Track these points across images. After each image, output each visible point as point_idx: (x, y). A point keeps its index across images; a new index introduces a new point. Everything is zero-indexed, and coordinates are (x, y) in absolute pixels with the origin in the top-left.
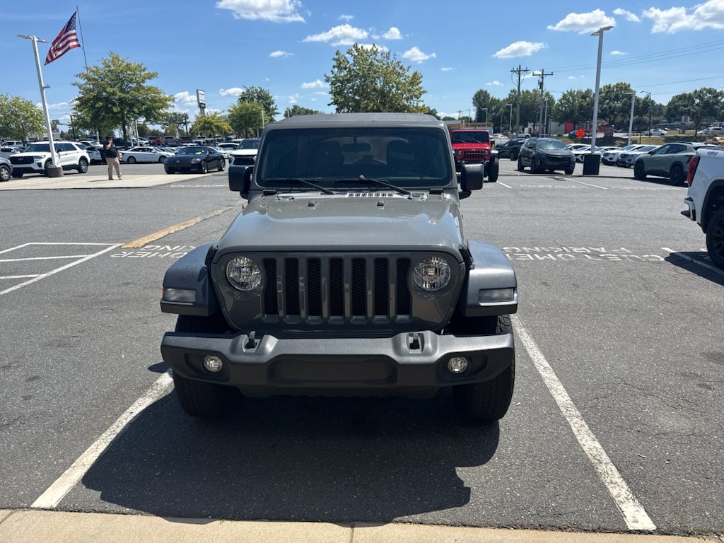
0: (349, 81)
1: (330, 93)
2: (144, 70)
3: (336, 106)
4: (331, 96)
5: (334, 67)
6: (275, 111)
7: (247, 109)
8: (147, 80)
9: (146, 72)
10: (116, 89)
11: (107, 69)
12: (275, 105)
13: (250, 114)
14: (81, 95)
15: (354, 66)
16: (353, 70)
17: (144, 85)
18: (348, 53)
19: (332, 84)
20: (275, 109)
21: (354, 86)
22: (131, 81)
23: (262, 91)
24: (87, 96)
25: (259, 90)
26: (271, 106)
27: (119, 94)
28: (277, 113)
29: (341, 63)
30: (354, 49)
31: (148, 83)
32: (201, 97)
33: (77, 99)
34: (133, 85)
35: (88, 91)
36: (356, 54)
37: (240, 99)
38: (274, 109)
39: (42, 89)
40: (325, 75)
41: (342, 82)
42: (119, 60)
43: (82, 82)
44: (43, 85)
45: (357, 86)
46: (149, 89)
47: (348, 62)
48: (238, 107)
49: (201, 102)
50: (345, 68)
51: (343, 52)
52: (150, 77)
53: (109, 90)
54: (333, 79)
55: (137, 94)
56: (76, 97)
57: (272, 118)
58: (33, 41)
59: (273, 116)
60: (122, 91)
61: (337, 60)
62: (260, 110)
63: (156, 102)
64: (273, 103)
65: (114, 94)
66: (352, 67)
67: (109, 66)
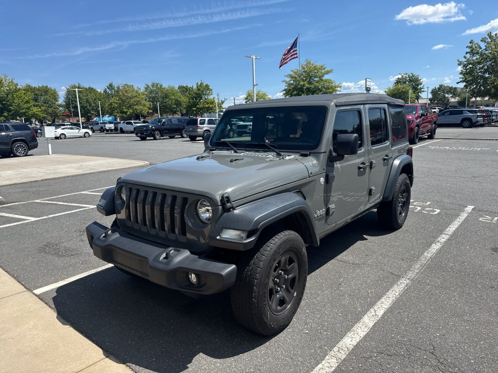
0: (479, 63)
1: (460, 74)
2: (324, 69)
3: (464, 84)
4: (461, 76)
5: (467, 53)
6: (422, 90)
7: (399, 89)
8: (326, 75)
9: (325, 70)
10: (306, 82)
11: (303, 70)
12: (422, 85)
13: (401, 93)
14: (286, 88)
15: (486, 50)
16: (485, 54)
17: (323, 78)
18: (481, 41)
19: (464, 66)
20: (423, 88)
21: (483, 66)
22: (316, 77)
23: (413, 76)
24: (289, 88)
25: (411, 75)
26: (419, 86)
27: (307, 85)
28: (423, 91)
29: (473, 49)
30: (487, 37)
31: (326, 77)
32: (368, 83)
33: (284, 90)
34: (316, 79)
35: (290, 85)
36: (489, 40)
37: (396, 83)
38: (421, 88)
39: (254, 86)
40: (458, 61)
41: (473, 64)
42: (310, 64)
43: (288, 79)
44: (255, 84)
45: (487, 66)
46: (326, 81)
47: (481, 48)
48: (392, 88)
49: (367, 86)
50: (477, 53)
51: (477, 41)
52: (328, 72)
53: (302, 83)
54: (465, 63)
55: (317, 84)
56: (284, 89)
57: (419, 95)
58: (253, 59)
59: (420, 94)
60: (310, 83)
61: (470, 47)
62: (409, 90)
63: (329, 89)
64: (421, 84)
65: (304, 85)
66: (484, 52)
67: (304, 68)
